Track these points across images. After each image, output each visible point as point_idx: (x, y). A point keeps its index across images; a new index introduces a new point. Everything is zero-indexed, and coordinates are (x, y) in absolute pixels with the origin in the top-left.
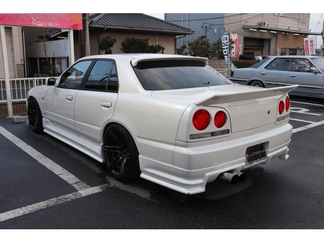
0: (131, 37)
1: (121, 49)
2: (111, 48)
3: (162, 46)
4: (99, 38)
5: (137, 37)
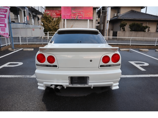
0: (134, 22)
1: (129, 27)
2: (125, 27)
3: (148, 26)
4: (121, 23)
5: (136, 23)
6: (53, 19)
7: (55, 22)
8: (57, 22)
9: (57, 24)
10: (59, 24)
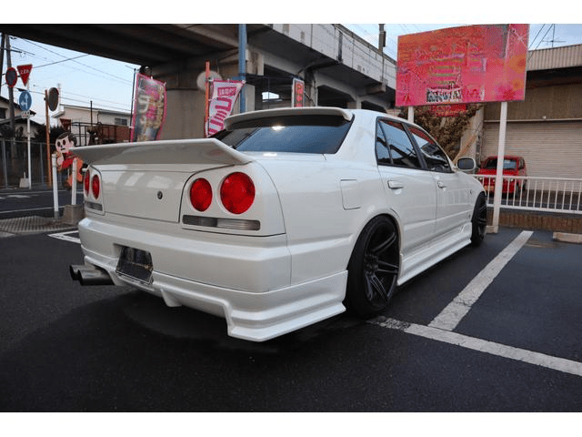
6: (436, 123)
7: (446, 132)
8: (452, 133)
9: (449, 141)
10: (460, 139)
